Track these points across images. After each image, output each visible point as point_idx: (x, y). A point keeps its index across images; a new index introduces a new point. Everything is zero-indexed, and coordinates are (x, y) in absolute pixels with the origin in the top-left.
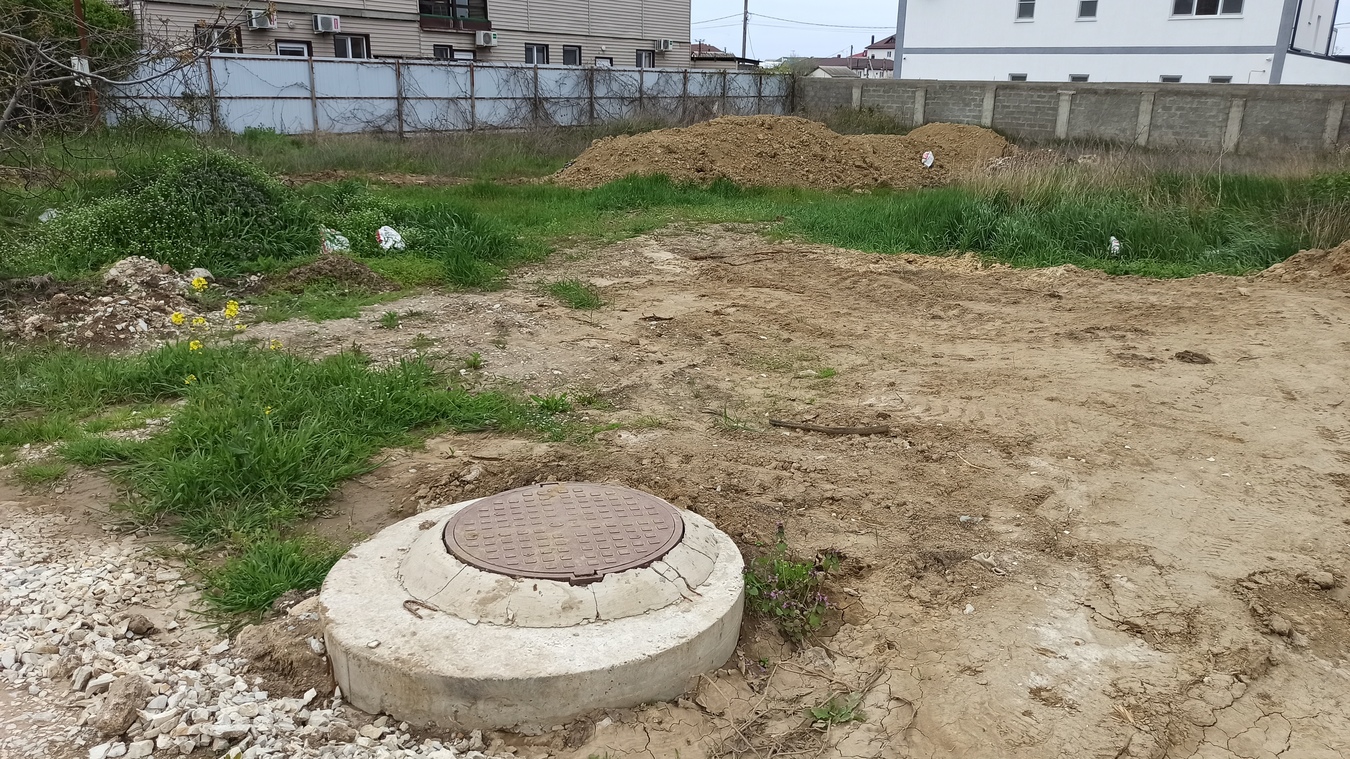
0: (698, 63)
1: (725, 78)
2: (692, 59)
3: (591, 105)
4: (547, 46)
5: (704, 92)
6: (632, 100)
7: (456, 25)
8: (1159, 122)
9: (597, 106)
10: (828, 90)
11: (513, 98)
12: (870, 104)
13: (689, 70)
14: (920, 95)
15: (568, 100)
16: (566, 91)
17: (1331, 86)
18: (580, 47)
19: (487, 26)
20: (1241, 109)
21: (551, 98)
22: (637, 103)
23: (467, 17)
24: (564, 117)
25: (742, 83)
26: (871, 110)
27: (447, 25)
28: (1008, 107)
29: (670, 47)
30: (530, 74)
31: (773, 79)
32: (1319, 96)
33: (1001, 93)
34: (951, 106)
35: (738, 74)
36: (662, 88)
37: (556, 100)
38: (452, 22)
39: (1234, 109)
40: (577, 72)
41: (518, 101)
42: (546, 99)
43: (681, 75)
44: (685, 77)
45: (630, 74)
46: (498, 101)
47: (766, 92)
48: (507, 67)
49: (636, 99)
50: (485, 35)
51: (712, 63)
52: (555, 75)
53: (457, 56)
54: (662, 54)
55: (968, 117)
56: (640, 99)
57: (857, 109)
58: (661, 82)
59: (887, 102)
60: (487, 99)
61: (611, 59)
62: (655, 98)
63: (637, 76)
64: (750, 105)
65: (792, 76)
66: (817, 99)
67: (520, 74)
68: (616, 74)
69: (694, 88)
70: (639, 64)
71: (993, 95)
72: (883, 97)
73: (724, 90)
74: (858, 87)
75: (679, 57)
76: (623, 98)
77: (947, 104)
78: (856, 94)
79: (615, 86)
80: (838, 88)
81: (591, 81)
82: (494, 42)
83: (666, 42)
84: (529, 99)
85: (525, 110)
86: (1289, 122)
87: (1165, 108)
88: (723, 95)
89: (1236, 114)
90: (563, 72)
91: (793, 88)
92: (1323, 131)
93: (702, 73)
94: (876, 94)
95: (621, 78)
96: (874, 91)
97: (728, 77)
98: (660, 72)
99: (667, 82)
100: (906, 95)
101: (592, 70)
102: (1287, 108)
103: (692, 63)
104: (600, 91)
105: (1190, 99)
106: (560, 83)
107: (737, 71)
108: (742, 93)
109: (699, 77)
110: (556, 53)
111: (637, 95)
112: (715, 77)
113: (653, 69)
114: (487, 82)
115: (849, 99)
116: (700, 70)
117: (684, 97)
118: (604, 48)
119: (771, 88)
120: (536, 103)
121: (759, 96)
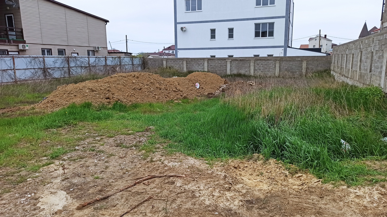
0: (111, 54)
1: (120, 59)
2: (108, 53)
3: (69, 70)
4: (51, 49)
5: (113, 64)
6: (86, 67)
7: (9, 41)
8: (256, 68)
9: (71, 70)
10: (155, 62)
11: (34, 69)
12: (169, 66)
13: (107, 56)
14: (185, 63)
15: (59, 68)
16: (57, 65)
17: (302, 56)
18: (65, 49)
19: (24, 42)
20: (279, 64)
21: (51, 68)
22: (88, 68)
23: (15, 39)
24: (57, 75)
25: (126, 60)
26: (170, 68)
27: (5, 42)
28: (212, 65)
29: (100, 49)
30: (41, 59)
31: (137, 59)
32: (299, 59)
33: (209, 61)
34: (194, 66)
35: (125, 57)
36: (97, 63)
37: (53, 69)
38: (7, 41)
39: (277, 64)
40: (62, 58)
41: (36, 70)
42: (49, 68)
43: (104, 58)
44: (105, 59)
45: (84, 58)
46: (27, 70)
47: (135, 63)
48: (30, 57)
49: (87, 67)
50: (22, 46)
51: (116, 54)
52: (53, 59)
53: (10, 53)
54: (97, 51)
55: (200, 69)
56: (89, 67)
57: (165, 67)
58: (97, 61)
59: (175, 65)
60: (22, 69)
61: (78, 53)
62: (95, 66)
63: (87, 59)
64: (130, 67)
65: (143, 58)
66: (152, 65)
67: (37, 60)
68: (78, 58)
69: (109, 63)
70: (89, 54)
71: (207, 62)
72: (173, 63)
73: (120, 63)
74: (165, 61)
75: (103, 53)
76: (82, 67)
77: (193, 65)
78: (165, 62)
79: (78, 63)
80: (159, 61)
81: (68, 61)
82: (27, 48)
83: (98, 47)
84: (41, 68)
85: (40, 72)
86: (293, 67)
87: (257, 64)
88: (120, 65)
89: (277, 65)
90: (56, 58)
91: (144, 61)
92: (302, 69)
93: (112, 57)
94: (171, 62)
95: (81, 59)
96: (170, 62)
97: (121, 58)
98: (96, 57)
99: (99, 61)
100: (180, 63)
101: (68, 57)
102: (291, 63)
103: (109, 54)
104: (72, 64)
105: (264, 61)
106: (55, 62)
107: (124, 57)
108: (127, 64)
109: (111, 59)
110: (55, 52)
111: (88, 65)
112: (117, 58)
113: (94, 56)
114: (21, 63)
115: (162, 64)
116: (111, 56)
117: (106, 65)
118: (74, 49)
119: (136, 62)
120: (45, 70)
121: (133, 65)
